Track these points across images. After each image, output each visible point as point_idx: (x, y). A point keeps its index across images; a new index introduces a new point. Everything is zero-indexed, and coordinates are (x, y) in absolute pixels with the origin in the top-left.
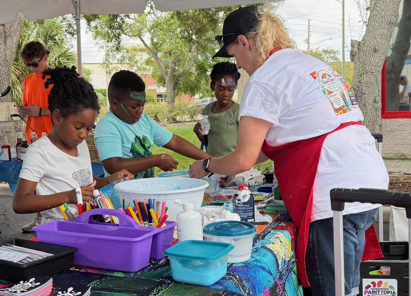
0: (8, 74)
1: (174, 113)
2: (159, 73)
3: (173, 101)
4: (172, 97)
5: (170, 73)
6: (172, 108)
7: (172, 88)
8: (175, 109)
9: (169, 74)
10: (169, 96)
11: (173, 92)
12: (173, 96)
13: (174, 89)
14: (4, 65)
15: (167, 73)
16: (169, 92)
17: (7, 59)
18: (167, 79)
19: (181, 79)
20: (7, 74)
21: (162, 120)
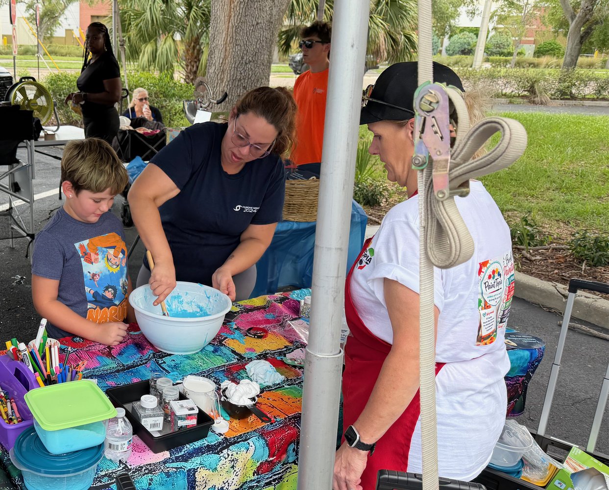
0: (271, 40)
1: (566, 84)
2: (560, 15)
3: (573, 63)
4: (573, 56)
5: (579, 17)
6: (564, 76)
7: (577, 40)
8: (570, 77)
9: (577, 18)
10: (568, 53)
11: (578, 47)
12: (575, 54)
13: (581, 43)
14: (266, 28)
15: (575, 16)
16: (569, 47)
17: (272, 20)
18: (572, 25)
19: (597, 27)
20: (268, 41)
21: (541, 93)
